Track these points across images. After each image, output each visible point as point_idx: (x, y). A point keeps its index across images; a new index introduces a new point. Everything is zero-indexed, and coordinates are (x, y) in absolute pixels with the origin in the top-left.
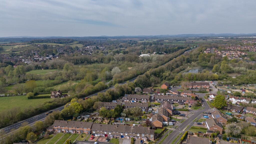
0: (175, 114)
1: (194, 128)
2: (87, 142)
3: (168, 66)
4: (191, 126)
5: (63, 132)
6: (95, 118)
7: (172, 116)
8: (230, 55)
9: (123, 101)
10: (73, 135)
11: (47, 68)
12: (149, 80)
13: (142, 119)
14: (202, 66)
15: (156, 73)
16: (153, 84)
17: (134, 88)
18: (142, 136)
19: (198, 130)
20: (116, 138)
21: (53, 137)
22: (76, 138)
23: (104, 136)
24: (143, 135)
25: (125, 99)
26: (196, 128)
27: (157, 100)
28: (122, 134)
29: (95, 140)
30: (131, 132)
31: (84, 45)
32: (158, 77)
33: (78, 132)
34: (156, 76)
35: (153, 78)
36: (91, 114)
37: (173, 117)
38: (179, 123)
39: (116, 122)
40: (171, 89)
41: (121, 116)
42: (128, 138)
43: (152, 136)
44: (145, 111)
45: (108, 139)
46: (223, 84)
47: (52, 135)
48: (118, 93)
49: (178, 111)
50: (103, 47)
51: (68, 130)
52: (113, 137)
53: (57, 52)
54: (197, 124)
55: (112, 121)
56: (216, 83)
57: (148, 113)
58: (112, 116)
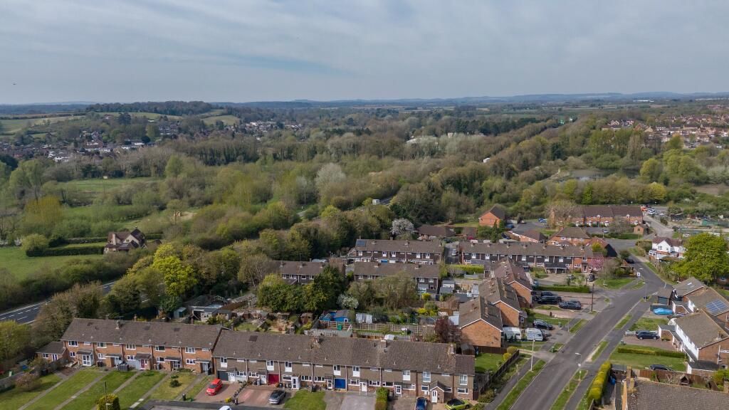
0: (544, 302)
1: (629, 352)
2: (188, 406)
3: (496, 164)
4: (613, 343)
5: (101, 364)
6: (241, 314)
7: (531, 307)
8: (687, 137)
9: (350, 262)
10: (139, 376)
11: (119, 174)
12: (440, 201)
13: (420, 319)
14: (601, 168)
15: (460, 180)
16: (451, 213)
17: (388, 221)
18: (422, 379)
19: (649, 357)
20: (315, 390)
21: (56, 383)
22: (147, 390)
23: (265, 380)
24: (427, 378)
25: (357, 255)
26: (638, 353)
27: (468, 258)
28: (337, 373)
29: (225, 396)
30: (378, 364)
31: (242, 121)
32: (466, 193)
33: (161, 367)
34: (460, 192)
35: (449, 194)
36: (229, 302)
37: (536, 310)
38: (563, 332)
39: (320, 327)
40: (513, 227)
41: (338, 307)
42: (364, 389)
43: (465, 381)
44: (428, 291)
45: (280, 393)
46: (686, 212)
47: (58, 375)
48: (335, 234)
49: (553, 292)
50: (297, 124)
51: (122, 358)
52: (303, 385)
53: (157, 133)
54: (638, 337)
55: (305, 326)
56: (662, 210)
57: (441, 297)
58: (307, 307)
